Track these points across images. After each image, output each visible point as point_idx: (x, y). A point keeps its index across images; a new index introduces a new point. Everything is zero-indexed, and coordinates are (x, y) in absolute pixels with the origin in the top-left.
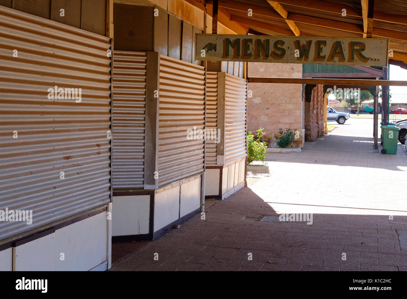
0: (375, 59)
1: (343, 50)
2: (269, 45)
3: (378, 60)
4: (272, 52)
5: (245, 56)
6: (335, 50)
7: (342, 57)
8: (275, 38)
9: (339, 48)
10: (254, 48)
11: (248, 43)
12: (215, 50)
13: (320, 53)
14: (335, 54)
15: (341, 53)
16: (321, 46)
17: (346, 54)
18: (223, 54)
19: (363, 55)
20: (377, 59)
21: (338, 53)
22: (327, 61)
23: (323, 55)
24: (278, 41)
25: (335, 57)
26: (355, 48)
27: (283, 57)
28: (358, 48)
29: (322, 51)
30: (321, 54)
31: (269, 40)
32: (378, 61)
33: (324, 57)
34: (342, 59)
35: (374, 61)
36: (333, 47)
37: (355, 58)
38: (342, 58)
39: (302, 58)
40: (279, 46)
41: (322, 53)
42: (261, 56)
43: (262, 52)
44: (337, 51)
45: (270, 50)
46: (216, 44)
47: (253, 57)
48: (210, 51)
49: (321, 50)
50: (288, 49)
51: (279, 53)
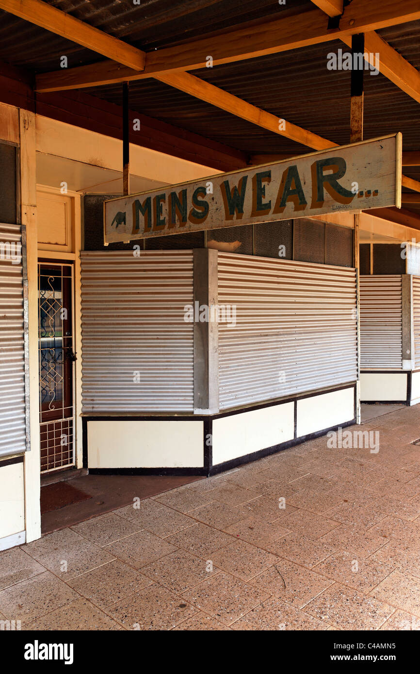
0: (369, 192)
1: (302, 182)
2: (186, 201)
3: (376, 192)
4: (190, 212)
5: (157, 225)
6: (287, 188)
7: (301, 199)
8: (193, 184)
9: (293, 181)
10: (168, 210)
11: (161, 203)
12: (125, 224)
13: (261, 198)
14: (287, 195)
15: (299, 191)
16: (263, 184)
17: (308, 190)
18: (133, 227)
19: (341, 188)
20: (372, 192)
21: (293, 192)
22: (273, 213)
23: (266, 203)
24: (199, 188)
25: (288, 202)
26: (325, 173)
27: (205, 219)
28: (331, 172)
29: (264, 195)
30: (265, 201)
31: (186, 190)
32: (374, 195)
33: (268, 206)
34: (301, 203)
35: (366, 196)
36: (282, 182)
37: (325, 197)
38: (299, 201)
39: (234, 214)
40: (200, 198)
41: (264, 198)
42: (176, 222)
43: (177, 215)
44: (291, 189)
45: (188, 208)
46: (125, 213)
47: (167, 226)
48: (119, 225)
49: (263, 191)
50: (211, 201)
51: (200, 211)
